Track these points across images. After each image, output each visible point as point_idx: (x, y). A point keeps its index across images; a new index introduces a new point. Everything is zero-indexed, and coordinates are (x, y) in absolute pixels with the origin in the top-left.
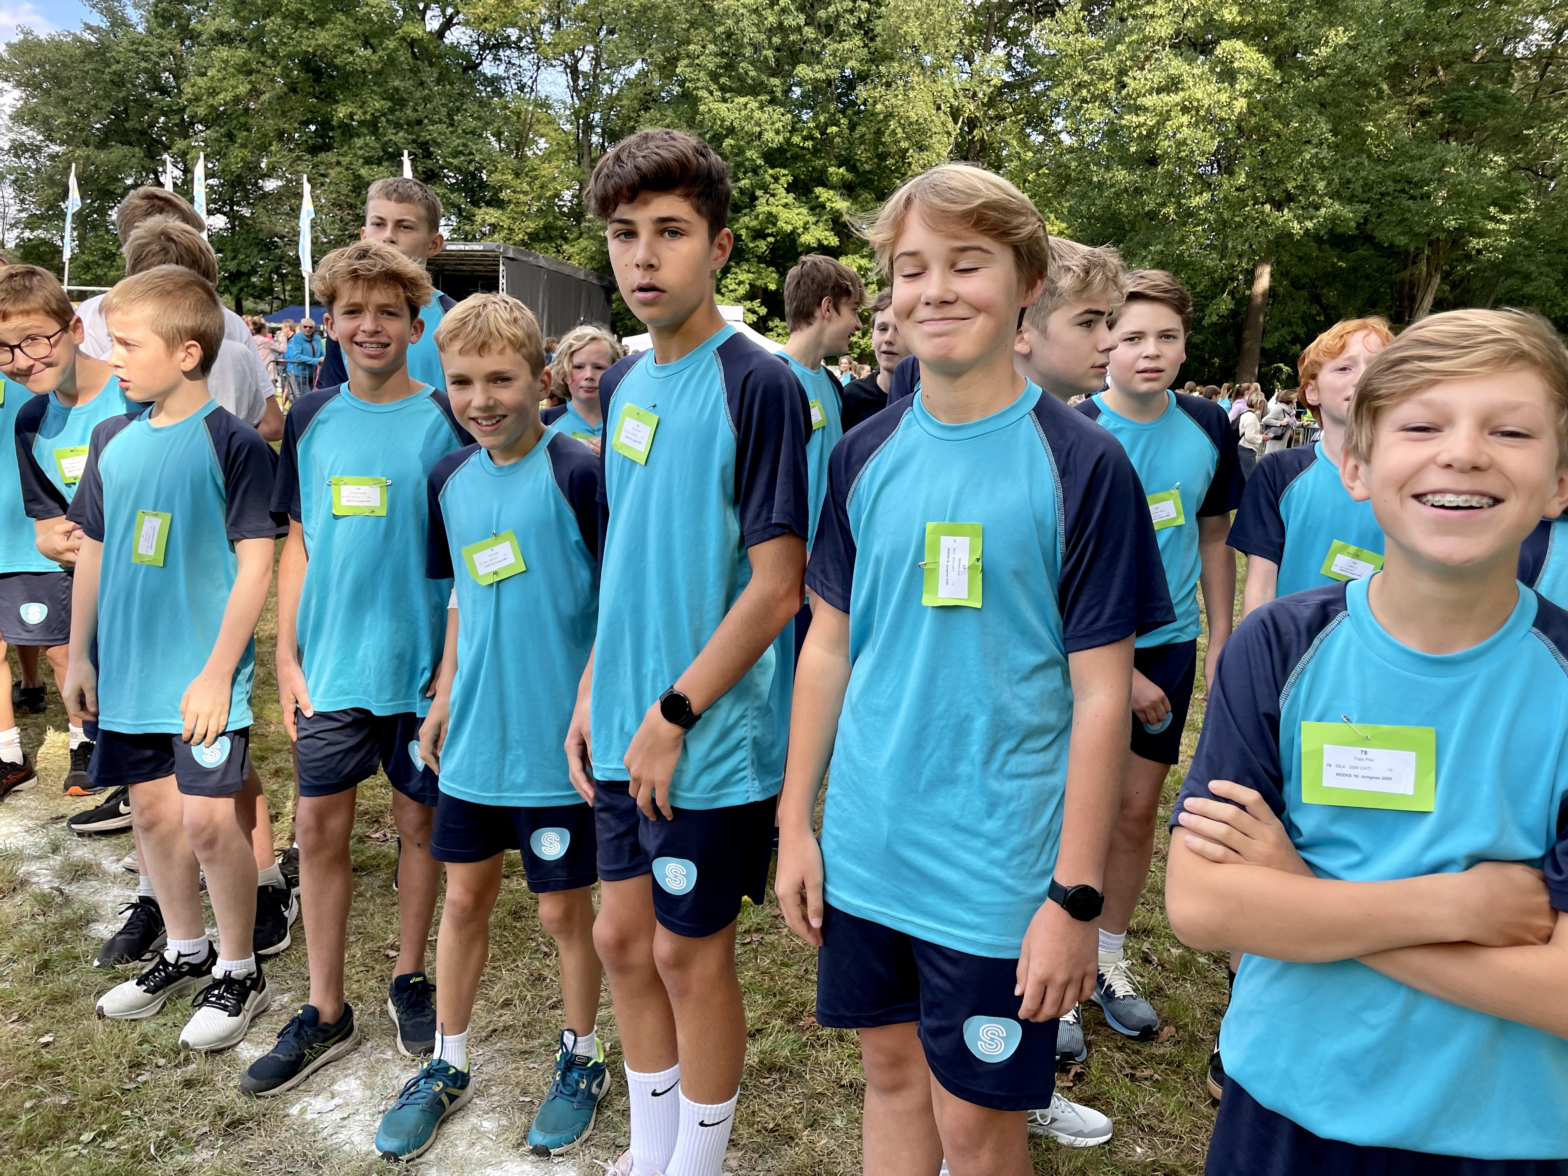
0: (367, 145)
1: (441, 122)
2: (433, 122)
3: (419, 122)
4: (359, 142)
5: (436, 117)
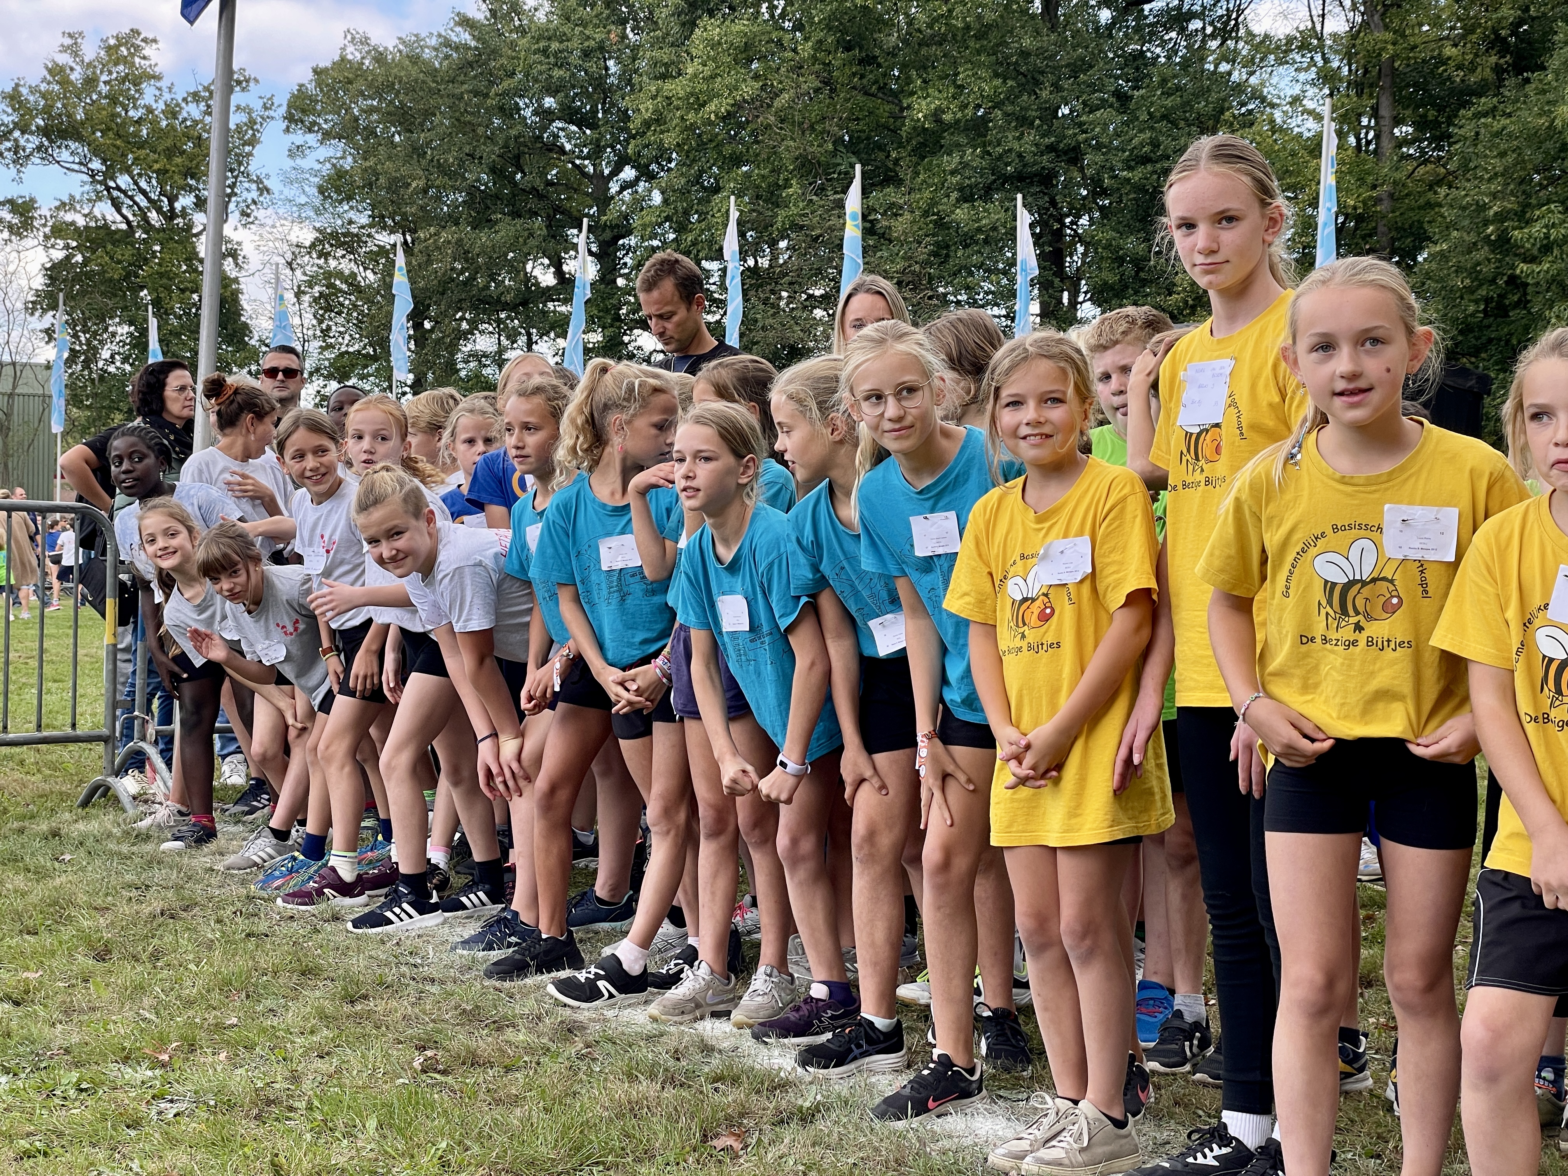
0: (966, 165)
1: (1103, 104)
4: (951, 161)
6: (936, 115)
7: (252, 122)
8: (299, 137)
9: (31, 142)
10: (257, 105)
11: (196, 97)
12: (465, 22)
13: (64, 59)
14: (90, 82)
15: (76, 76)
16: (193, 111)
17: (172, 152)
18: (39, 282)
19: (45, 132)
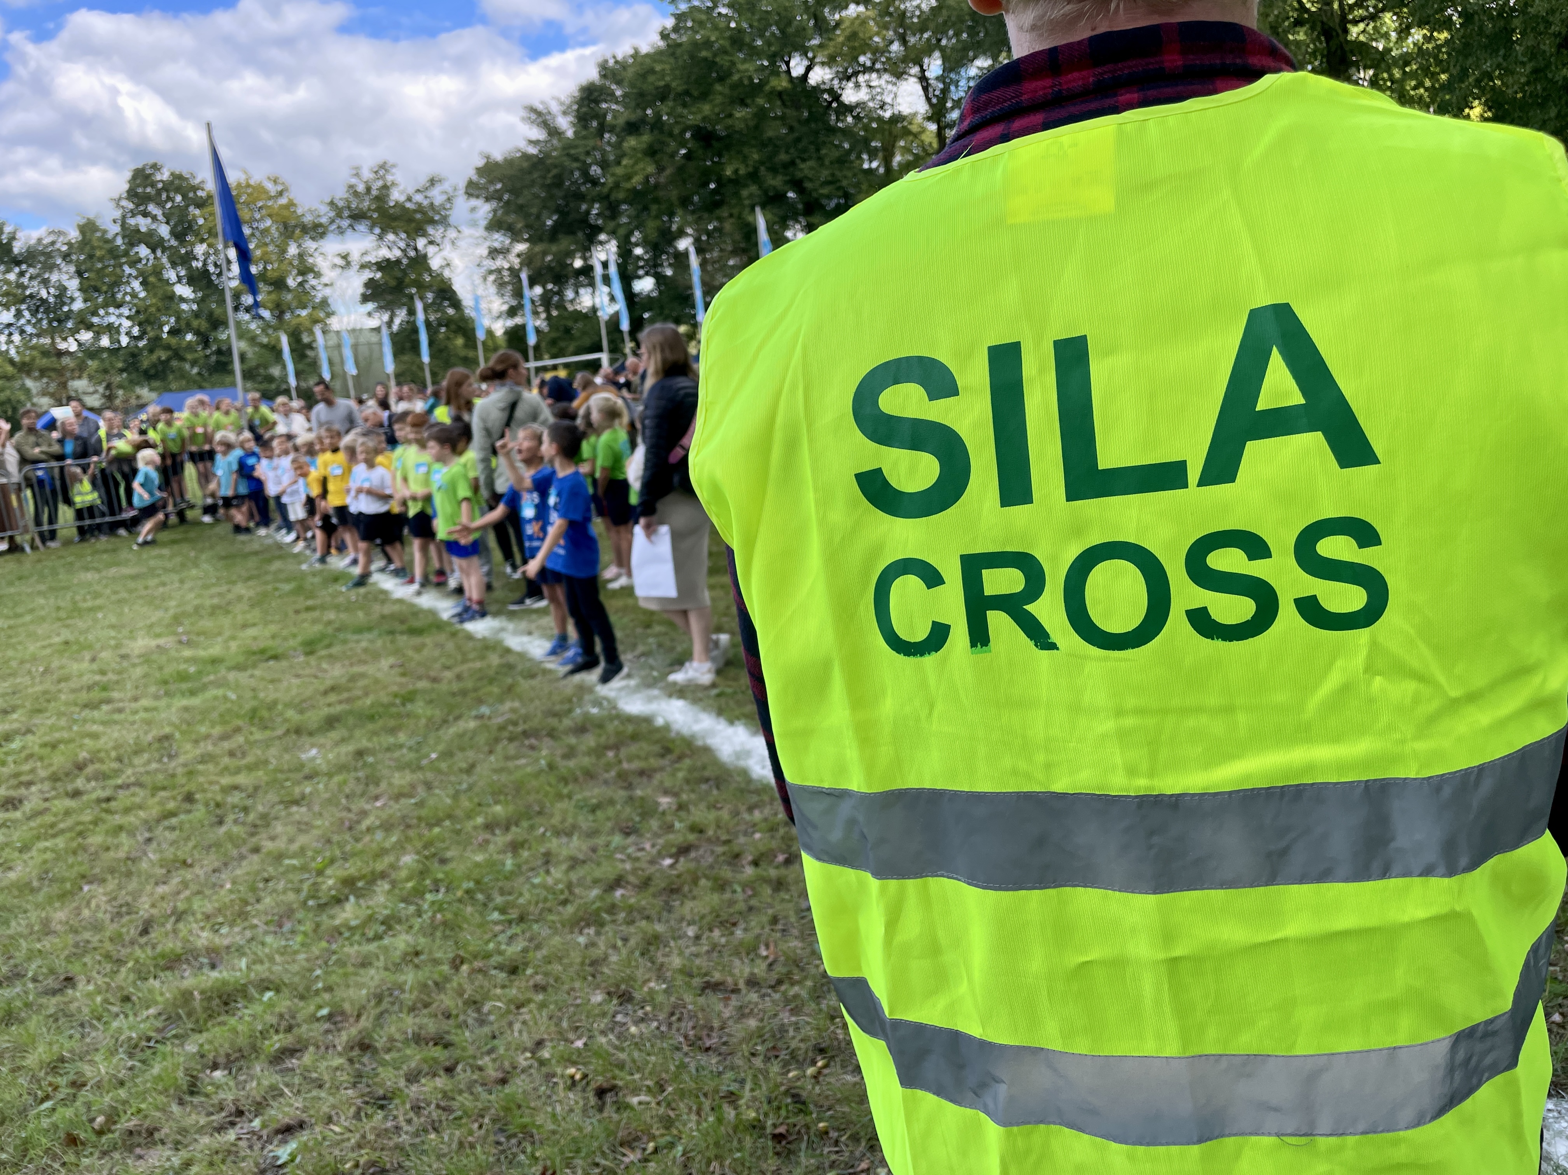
1: (810, 158)
2: (804, 160)
3: (793, 163)
4: (745, 193)
5: (805, 156)
6: (736, 171)
7: (449, 200)
8: (474, 202)
9: (345, 223)
10: (450, 190)
11: (418, 191)
12: (531, 142)
13: (353, 181)
14: (368, 189)
15: (361, 188)
16: (418, 198)
17: (411, 220)
18: (361, 290)
19: (350, 217)
